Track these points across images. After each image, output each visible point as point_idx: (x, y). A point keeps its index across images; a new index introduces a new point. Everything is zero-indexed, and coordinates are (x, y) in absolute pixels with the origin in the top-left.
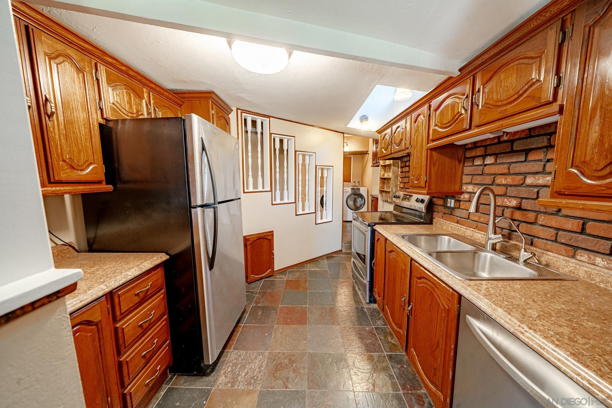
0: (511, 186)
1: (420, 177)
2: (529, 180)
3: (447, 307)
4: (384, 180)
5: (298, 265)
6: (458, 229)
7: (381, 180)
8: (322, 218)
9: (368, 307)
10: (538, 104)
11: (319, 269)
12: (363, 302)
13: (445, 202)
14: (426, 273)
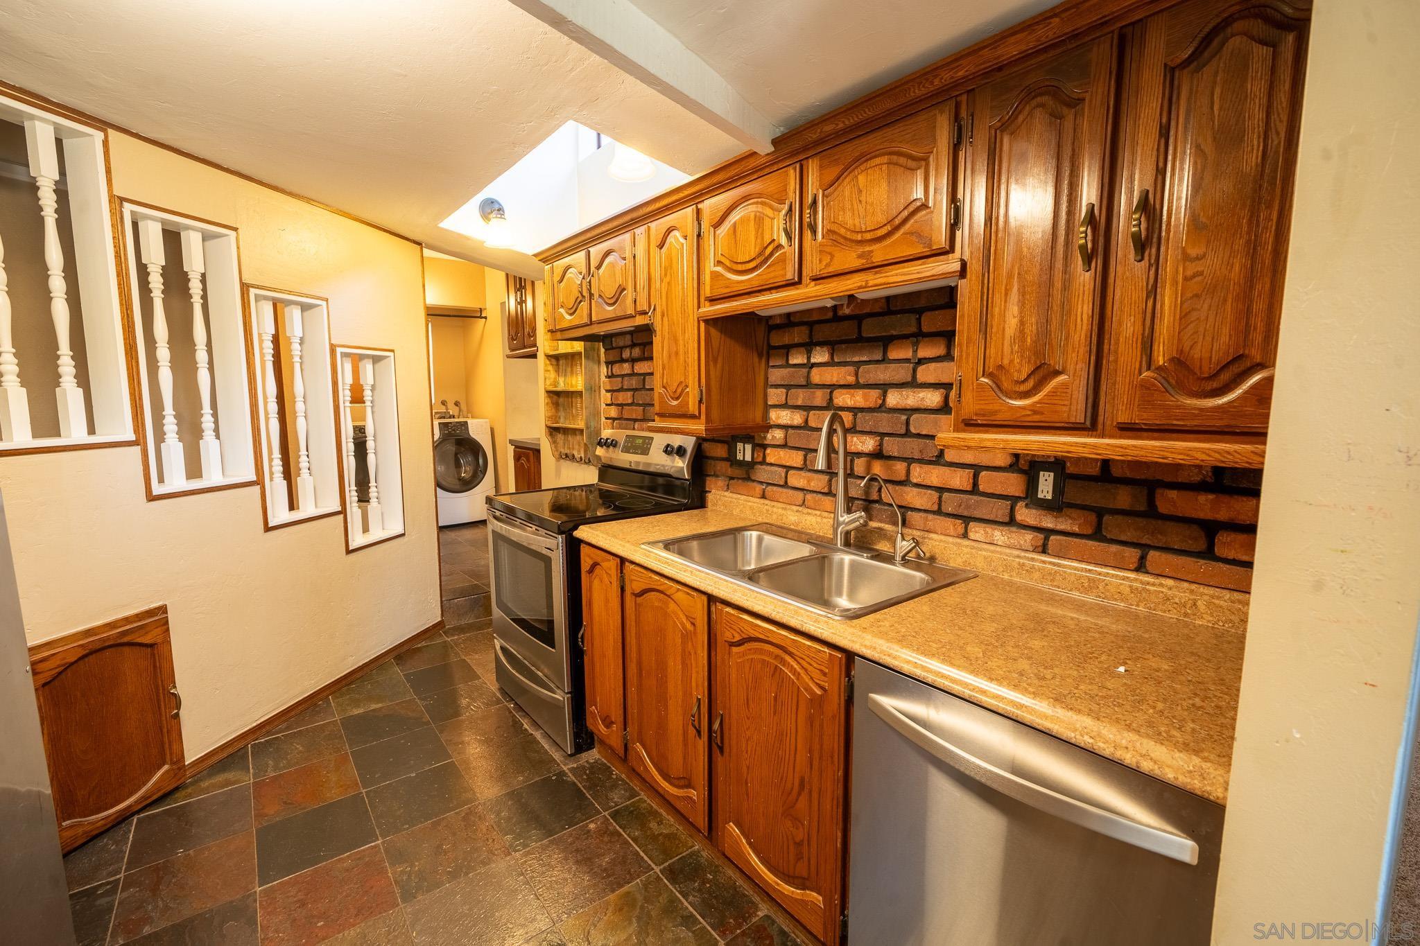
0: (862, 410)
1: (683, 391)
2: (893, 399)
3: (819, 692)
4: (558, 398)
5: (293, 713)
6: (768, 510)
7: (549, 397)
8: (366, 529)
9: (575, 765)
10: (926, 251)
11: (380, 705)
12: (557, 756)
13: (732, 451)
14: (757, 626)
